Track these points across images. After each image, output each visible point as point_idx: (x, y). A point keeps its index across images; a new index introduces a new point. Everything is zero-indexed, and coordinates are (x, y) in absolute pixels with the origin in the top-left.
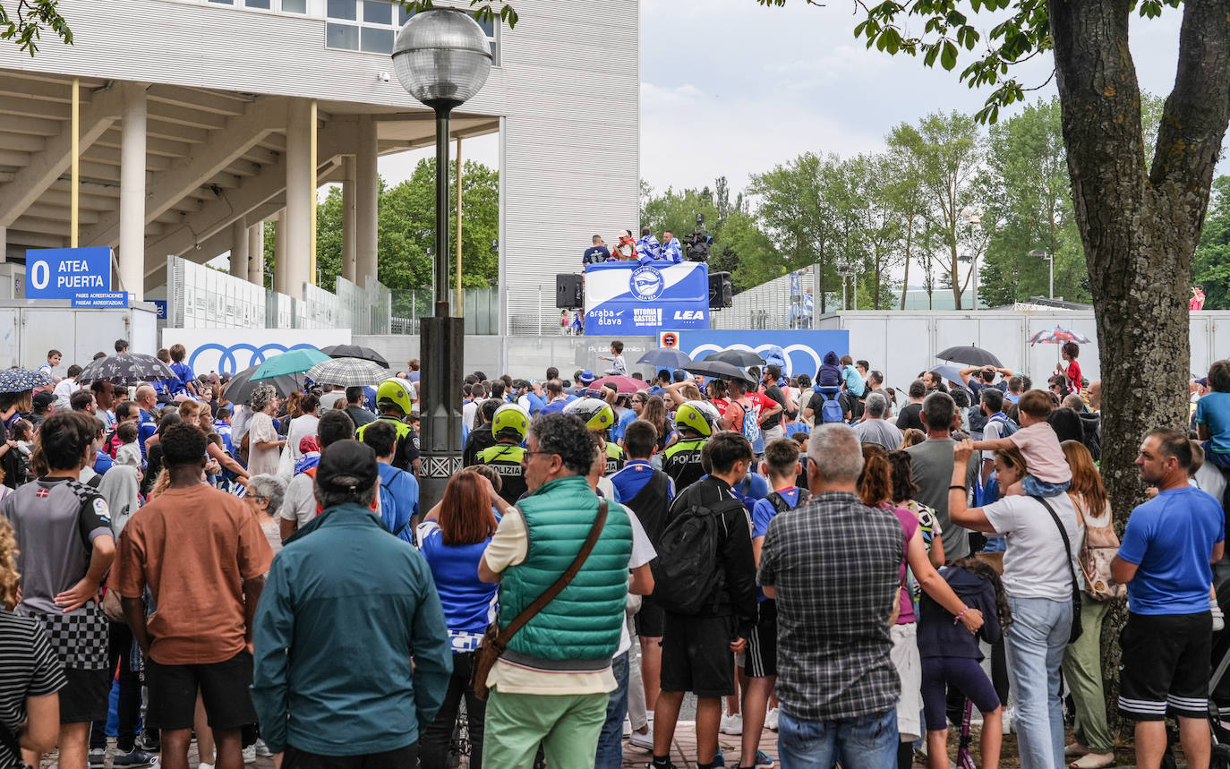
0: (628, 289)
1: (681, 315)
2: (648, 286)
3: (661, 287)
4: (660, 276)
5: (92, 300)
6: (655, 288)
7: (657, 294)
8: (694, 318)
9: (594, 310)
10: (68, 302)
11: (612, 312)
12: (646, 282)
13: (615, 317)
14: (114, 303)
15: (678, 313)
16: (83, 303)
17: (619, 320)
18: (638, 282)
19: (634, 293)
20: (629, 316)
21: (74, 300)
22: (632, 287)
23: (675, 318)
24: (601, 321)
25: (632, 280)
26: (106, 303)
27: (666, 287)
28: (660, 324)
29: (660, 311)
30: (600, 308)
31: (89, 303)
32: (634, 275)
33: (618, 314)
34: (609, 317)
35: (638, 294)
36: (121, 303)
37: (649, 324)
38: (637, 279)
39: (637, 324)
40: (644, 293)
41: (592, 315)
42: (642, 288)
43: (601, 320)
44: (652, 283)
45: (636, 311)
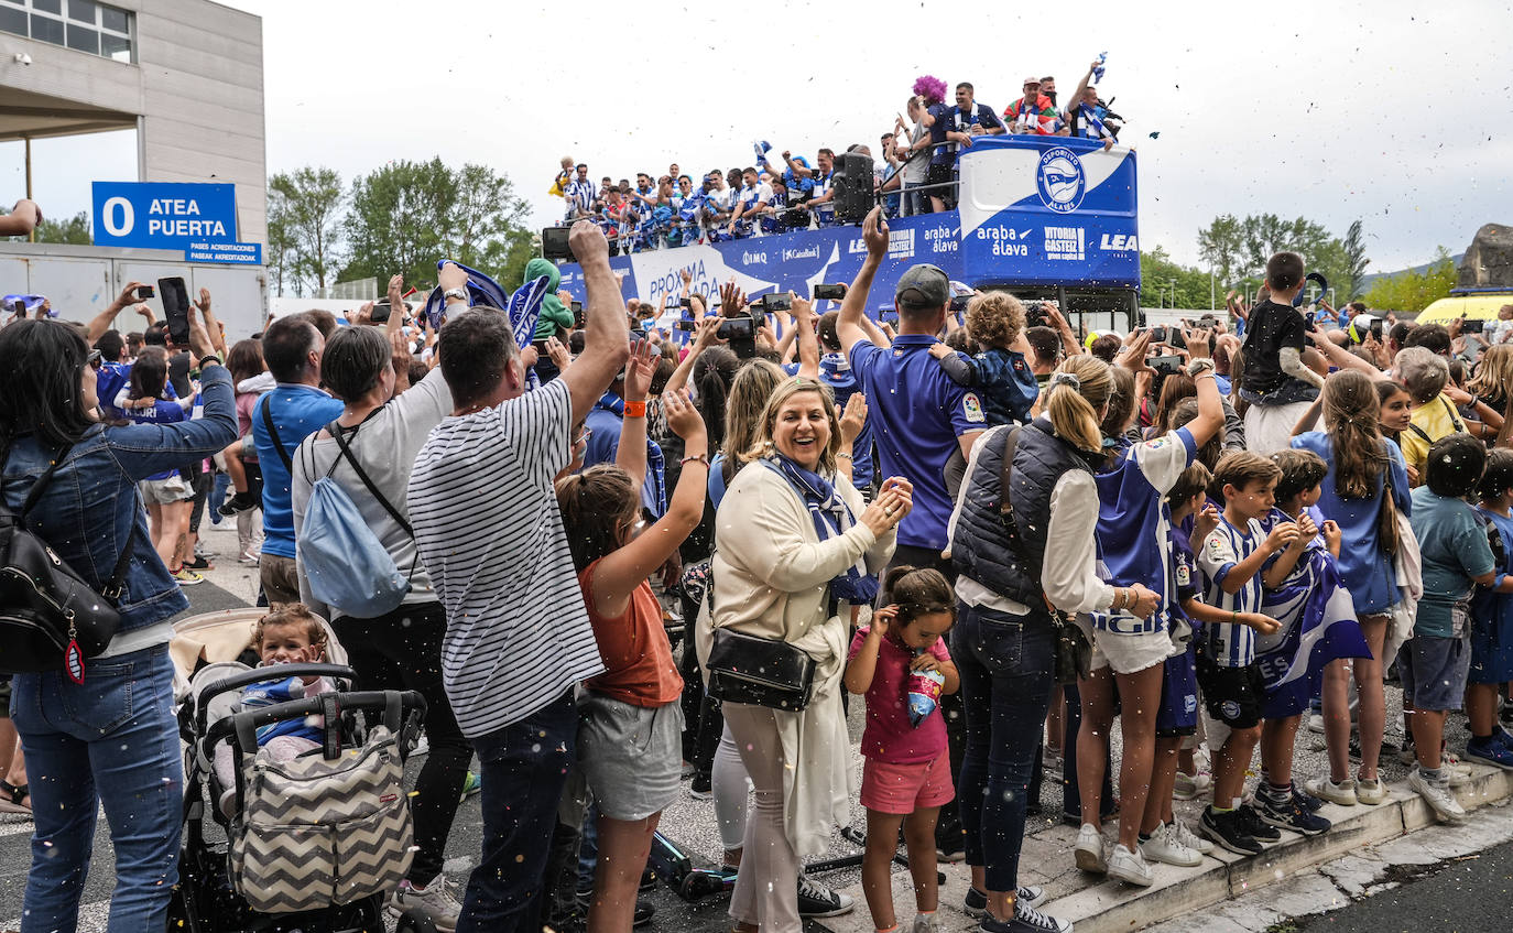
0: (1034, 190)
1: (1110, 243)
2: (1063, 185)
3: (1081, 187)
4: (1078, 167)
5: (214, 253)
6: (1072, 189)
7: (1075, 200)
8: (1127, 249)
9: (985, 226)
10: (180, 255)
11: (1013, 232)
12: (1061, 178)
13: (1018, 242)
14: (243, 258)
15: (1105, 238)
16: (201, 256)
17: (1025, 248)
18: (1049, 176)
19: (1042, 196)
20: (1037, 240)
21: (189, 251)
22: (1041, 185)
23: (1102, 248)
24: (996, 250)
25: (1040, 173)
26: (232, 257)
27: (1089, 187)
28: (1082, 257)
29: (1081, 231)
30: (994, 222)
31: (209, 256)
32: (1042, 163)
33: (1022, 236)
34: (1008, 241)
35: (1049, 200)
36: (252, 258)
37: (1067, 257)
38: (1048, 171)
39: (1050, 257)
40: (1058, 198)
41: (982, 234)
42: (1056, 187)
43: (996, 246)
44: (1069, 180)
45: (1048, 231)
